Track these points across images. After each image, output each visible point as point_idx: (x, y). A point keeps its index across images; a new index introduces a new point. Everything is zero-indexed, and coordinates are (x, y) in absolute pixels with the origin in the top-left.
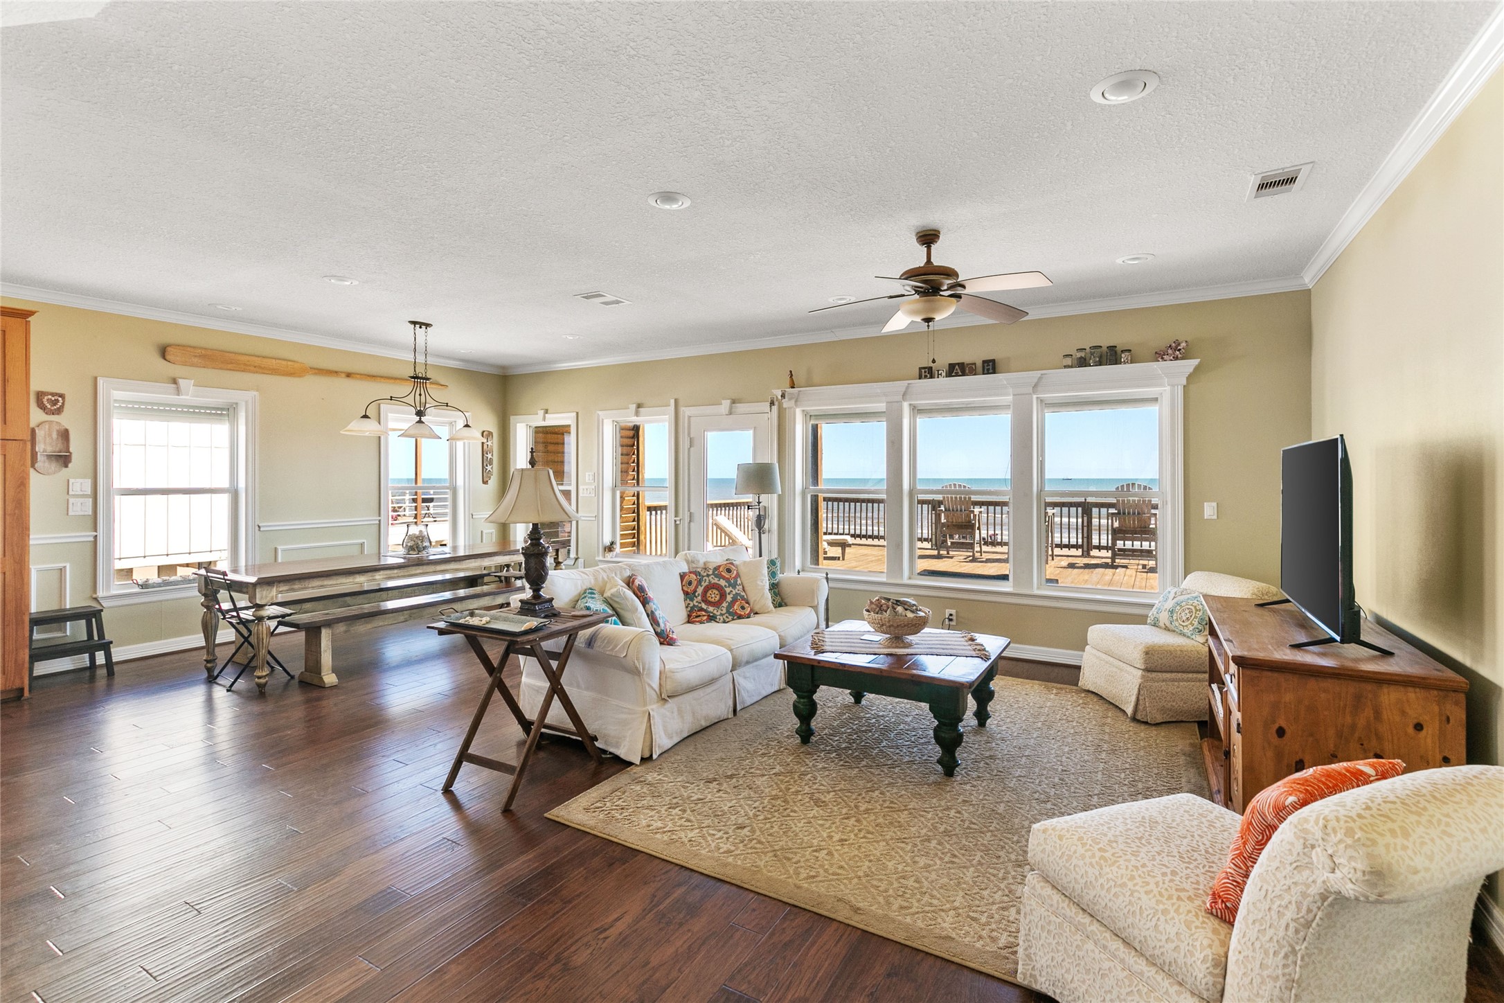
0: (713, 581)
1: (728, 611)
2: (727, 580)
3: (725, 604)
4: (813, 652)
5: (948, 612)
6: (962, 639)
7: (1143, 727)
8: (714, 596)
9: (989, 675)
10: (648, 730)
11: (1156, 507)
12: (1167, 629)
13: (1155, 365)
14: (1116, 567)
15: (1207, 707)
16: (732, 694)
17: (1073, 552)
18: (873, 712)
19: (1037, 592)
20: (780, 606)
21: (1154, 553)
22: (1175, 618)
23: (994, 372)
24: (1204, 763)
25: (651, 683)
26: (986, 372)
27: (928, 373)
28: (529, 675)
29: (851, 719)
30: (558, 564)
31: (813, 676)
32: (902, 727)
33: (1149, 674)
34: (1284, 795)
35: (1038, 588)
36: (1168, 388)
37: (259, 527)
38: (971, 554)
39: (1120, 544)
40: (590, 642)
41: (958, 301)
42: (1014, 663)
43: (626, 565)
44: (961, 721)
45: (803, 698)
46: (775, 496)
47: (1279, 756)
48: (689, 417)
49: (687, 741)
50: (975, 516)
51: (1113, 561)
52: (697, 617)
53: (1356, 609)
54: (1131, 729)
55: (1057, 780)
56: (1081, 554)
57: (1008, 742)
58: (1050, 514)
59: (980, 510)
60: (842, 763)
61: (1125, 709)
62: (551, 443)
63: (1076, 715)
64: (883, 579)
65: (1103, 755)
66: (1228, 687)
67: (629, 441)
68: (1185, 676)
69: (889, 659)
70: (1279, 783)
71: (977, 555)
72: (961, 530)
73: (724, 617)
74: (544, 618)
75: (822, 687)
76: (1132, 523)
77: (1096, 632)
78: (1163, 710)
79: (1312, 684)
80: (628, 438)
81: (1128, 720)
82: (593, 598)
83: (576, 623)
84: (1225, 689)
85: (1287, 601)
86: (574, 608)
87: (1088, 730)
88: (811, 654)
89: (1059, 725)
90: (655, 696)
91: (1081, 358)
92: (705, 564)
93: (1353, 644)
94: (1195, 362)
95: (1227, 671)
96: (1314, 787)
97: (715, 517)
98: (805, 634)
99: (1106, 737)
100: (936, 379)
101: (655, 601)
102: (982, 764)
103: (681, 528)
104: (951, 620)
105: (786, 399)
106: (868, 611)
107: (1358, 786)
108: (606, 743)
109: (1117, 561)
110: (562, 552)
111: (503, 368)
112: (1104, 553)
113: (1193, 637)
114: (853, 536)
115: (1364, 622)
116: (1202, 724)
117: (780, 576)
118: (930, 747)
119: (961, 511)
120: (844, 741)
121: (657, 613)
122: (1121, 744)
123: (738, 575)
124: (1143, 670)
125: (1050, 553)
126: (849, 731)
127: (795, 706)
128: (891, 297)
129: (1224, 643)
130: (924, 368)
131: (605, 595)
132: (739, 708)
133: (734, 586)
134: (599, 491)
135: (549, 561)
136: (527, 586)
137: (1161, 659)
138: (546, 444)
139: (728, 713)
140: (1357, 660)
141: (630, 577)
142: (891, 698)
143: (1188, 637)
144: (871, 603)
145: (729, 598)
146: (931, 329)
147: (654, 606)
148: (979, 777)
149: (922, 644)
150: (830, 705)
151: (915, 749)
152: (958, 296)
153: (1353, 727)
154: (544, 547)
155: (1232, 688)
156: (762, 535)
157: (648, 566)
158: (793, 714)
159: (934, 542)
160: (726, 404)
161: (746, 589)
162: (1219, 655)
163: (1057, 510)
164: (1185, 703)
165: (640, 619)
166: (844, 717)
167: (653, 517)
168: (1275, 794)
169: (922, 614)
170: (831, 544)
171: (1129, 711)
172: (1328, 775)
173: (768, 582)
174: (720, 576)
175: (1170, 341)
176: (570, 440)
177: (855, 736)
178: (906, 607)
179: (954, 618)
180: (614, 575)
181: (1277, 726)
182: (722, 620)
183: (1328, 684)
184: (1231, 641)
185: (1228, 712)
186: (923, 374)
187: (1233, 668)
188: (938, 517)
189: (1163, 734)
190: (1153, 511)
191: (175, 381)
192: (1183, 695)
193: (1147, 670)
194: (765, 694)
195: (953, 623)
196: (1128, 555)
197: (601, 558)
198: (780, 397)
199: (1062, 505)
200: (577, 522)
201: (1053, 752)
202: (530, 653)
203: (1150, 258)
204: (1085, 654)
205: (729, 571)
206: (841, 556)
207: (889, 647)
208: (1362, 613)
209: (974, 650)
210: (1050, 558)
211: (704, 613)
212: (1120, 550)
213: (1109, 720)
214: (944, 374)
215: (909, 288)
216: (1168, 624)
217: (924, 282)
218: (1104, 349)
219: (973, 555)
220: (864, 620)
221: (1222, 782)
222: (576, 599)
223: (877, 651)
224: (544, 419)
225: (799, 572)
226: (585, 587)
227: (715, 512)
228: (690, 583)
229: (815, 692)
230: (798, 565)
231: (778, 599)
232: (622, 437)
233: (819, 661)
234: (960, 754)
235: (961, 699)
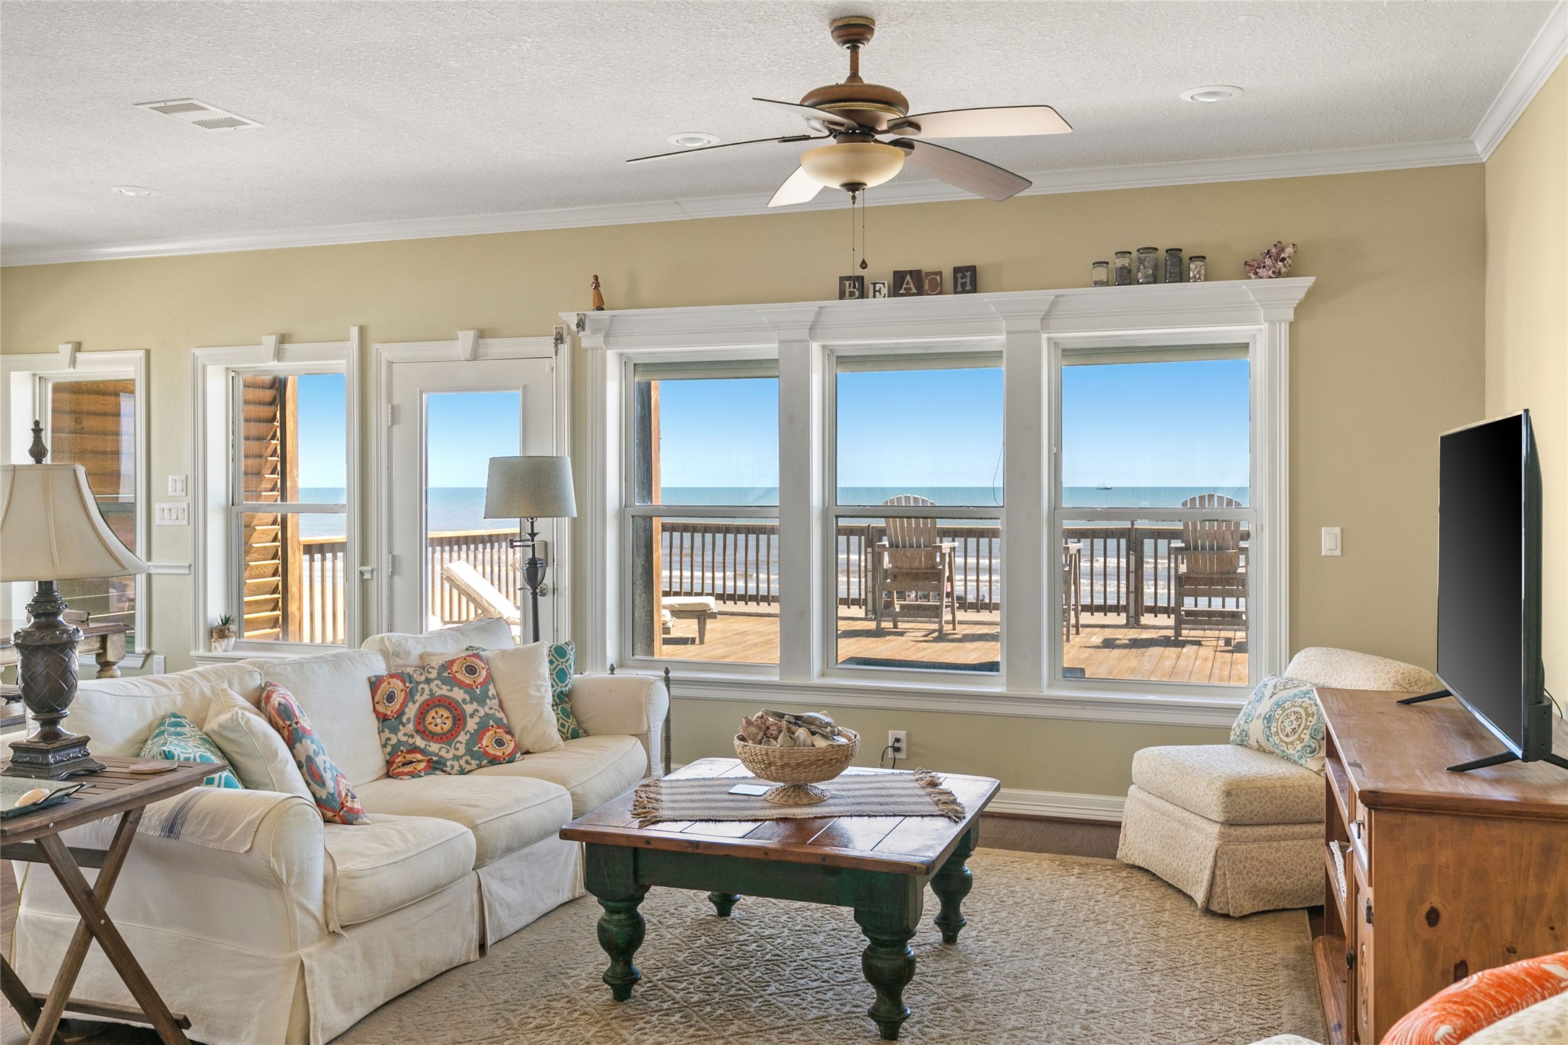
0: (438, 693)
1: (469, 751)
2: (468, 688)
3: (463, 737)
4: (636, 823)
5: (892, 735)
6: (916, 784)
7: (1221, 923)
8: (440, 720)
9: (962, 847)
10: (301, 998)
11: (1246, 536)
12: (1261, 750)
13: (1243, 285)
14: (1183, 644)
15: (1323, 881)
16: (477, 913)
17: (1112, 618)
18: (752, 931)
19: (1047, 693)
20: (575, 735)
21: (1244, 617)
22: (1274, 730)
23: (974, 290)
24: (1317, 979)
25: (304, 901)
26: (959, 289)
27: (855, 287)
28: (35, 902)
29: (711, 946)
30: (105, 667)
31: (636, 869)
32: (805, 954)
33: (1232, 831)
34: (1432, 1025)
35: (1050, 686)
36: (1265, 326)
38: (936, 626)
39: (1189, 603)
40: (172, 827)
41: (907, 155)
42: (1006, 822)
43: (254, 664)
44: (911, 934)
45: (618, 912)
46: (566, 522)
47: (1430, 954)
48: (390, 364)
49: (385, 1012)
50: (943, 556)
51: (1178, 634)
52: (404, 765)
53: (1546, 703)
54: (1202, 928)
55: (1077, 1029)
56: (1124, 622)
57: (995, 969)
58: (1072, 551)
59: (952, 544)
60: (691, 1031)
61: (1192, 894)
62: (89, 413)
63: (1111, 912)
64: (775, 678)
65: (1156, 979)
66: (1354, 843)
67: (265, 412)
68: (1289, 830)
69: (783, 829)
70: (1426, 1005)
71: (948, 628)
72: (921, 583)
73: (462, 762)
74: (66, 779)
75: (655, 890)
76: (1208, 565)
77: (1147, 760)
78: (1254, 892)
79: (1481, 831)
80: (261, 403)
81: (1197, 913)
82: (179, 734)
83: (139, 787)
84: (1350, 849)
85: (1446, 694)
86: (138, 755)
87: (1131, 935)
88: (633, 828)
89: (1083, 929)
90: (312, 927)
91: (1123, 268)
92: (422, 657)
93: (1541, 762)
94: (1307, 282)
95: (1352, 818)
96: (1477, 1006)
97: (447, 565)
98: (623, 790)
99: (1162, 947)
100: (871, 300)
101: (316, 736)
102: (949, 1012)
103: (373, 587)
104: (897, 750)
105: (587, 332)
106: (742, 739)
107: (1544, 998)
108: (209, 1030)
109: (1184, 632)
110: (115, 643)
112: (1163, 620)
113: (1303, 761)
114: (721, 597)
115: (1559, 724)
116: (1315, 912)
117: (574, 678)
118: (857, 988)
119: (919, 546)
120: (698, 989)
121: (319, 760)
122: (1186, 957)
123: (490, 678)
124: (1222, 823)
125: (1073, 621)
126: (706, 969)
127: (602, 930)
128: (785, 140)
129: (1348, 769)
130: (849, 278)
131: (207, 728)
132: (490, 940)
133: (482, 700)
134: (197, 515)
135: (82, 658)
136: (30, 714)
137: (1251, 802)
138: (77, 414)
139: (468, 952)
140: (1547, 788)
141: (262, 689)
142: (787, 902)
143: (1295, 762)
144: (749, 723)
145: (471, 725)
146: (858, 204)
147: (314, 747)
148: (943, 1036)
149: (842, 797)
150: (670, 922)
151: (830, 994)
152: (908, 145)
153: (1540, 900)
154: (66, 631)
155: (1360, 846)
156: (540, 599)
157: (301, 664)
158: (599, 946)
159: (870, 607)
160: (466, 339)
161: (506, 705)
162: (1342, 791)
163: (1083, 544)
164: (1288, 877)
165: (281, 773)
166: (698, 943)
167: (317, 564)
168: (1419, 1024)
169: (843, 741)
170: (678, 613)
171: (1200, 897)
172: (1500, 984)
173: (550, 691)
174: (453, 682)
175: (1268, 244)
176: (132, 409)
177: (718, 979)
178: (813, 728)
179: (903, 745)
180: (225, 686)
181: (1425, 908)
182: (457, 768)
183: (1505, 830)
184: (1359, 766)
185: (1354, 889)
186: (848, 290)
187: (1362, 812)
188: (877, 559)
189: (1253, 934)
190: (1243, 544)
192: (1286, 863)
193: (1229, 823)
194: (543, 908)
195: (902, 755)
196: (1200, 623)
197: (202, 652)
198: (574, 328)
199: (1091, 534)
200: (149, 576)
201: (1071, 979)
202: (37, 854)
203: (1236, 94)
204: (1128, 800)
205: (471, 670)
206: (696, 635)
207: (782, 806)
208: (1555, 710)
209: (937, 803)
210: (1073, 631)
211: (419, 756)
212: (1189, 613)
213: (1166, 916)
214: (885, 291)
215: (817, 125)
216: (1263, 741)
217: (846, 114)
218: (1162, 254)
219: (940, 630)
220: (735, 757)
221: (1343, 1006)
222: (142, 737)
223: (760, 814)
224: (73, 362)
225: (612, 669)
226: (161, 713)
227: (446, 555)
228: (391, 698)
229: (641, 899)
230: (611, 654)
231: (572, 723)
232: (247, 402)
233: (648, 840)
234: (910, 997)
235: (911, 895)
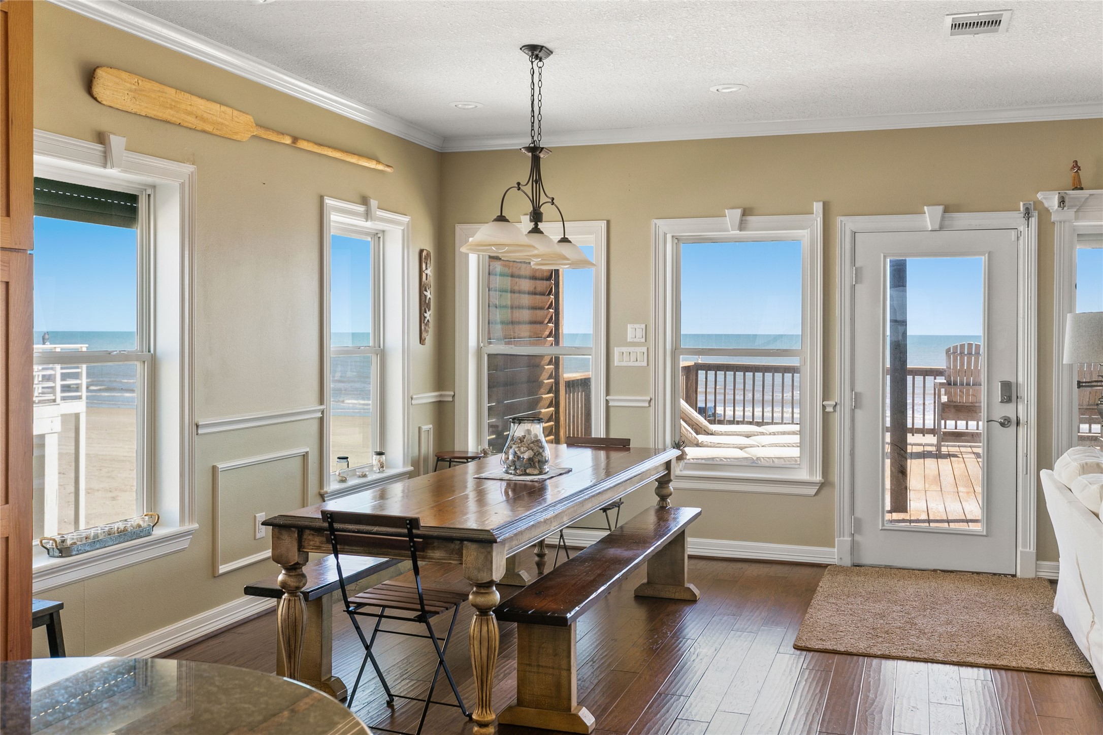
37: (197, 426)
48: (854, 233)
103: (836, 419)
105: (1065, 207)
111: (446, 138)
160: (933, 213)
191: (101, 138)
198: (1050, 204)
200: (608, 408)
